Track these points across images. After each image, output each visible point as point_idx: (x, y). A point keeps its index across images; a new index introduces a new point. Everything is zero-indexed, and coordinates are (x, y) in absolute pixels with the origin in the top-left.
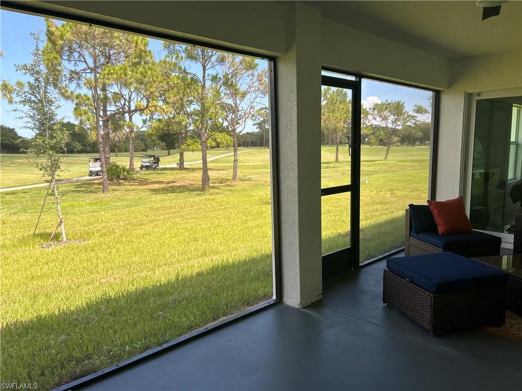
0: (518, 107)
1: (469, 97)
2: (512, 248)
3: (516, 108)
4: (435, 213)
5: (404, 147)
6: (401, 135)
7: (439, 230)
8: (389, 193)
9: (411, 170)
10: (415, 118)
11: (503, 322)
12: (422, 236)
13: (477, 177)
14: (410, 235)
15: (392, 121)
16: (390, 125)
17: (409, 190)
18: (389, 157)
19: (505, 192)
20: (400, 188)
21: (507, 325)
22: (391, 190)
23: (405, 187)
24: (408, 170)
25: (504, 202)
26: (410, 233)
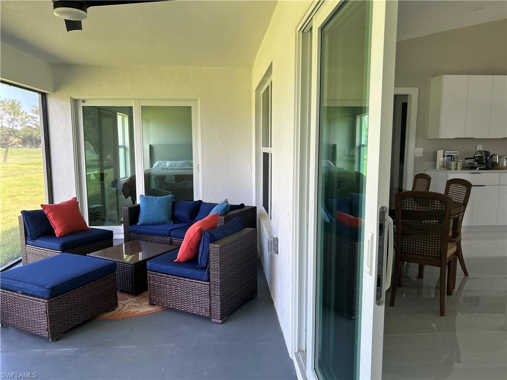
0: (122, 115)
1: (75, 102)
2: (123, 238)
3: (121, 116)
4: (50, 216)
5: (27, 149)
6: (21, 136)
7: (56, 233)
8: (9, 199)
9: (35, 173)
10: (35, 119)
11: (117, 305)
12: (38, 241)
13: (93, 177)
14: (26, 243)
15: (8, 121)
16: (6, 125)
17: (32, 194)
18: (9, 160)
19: (117, 190)
20: (23, 193)
21: (120, 306)
22: (11, 196)
23: (28, 192)
24: (33, 173)
25: (117, 198)
26: (26, 241)
